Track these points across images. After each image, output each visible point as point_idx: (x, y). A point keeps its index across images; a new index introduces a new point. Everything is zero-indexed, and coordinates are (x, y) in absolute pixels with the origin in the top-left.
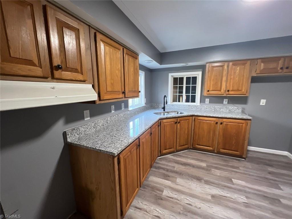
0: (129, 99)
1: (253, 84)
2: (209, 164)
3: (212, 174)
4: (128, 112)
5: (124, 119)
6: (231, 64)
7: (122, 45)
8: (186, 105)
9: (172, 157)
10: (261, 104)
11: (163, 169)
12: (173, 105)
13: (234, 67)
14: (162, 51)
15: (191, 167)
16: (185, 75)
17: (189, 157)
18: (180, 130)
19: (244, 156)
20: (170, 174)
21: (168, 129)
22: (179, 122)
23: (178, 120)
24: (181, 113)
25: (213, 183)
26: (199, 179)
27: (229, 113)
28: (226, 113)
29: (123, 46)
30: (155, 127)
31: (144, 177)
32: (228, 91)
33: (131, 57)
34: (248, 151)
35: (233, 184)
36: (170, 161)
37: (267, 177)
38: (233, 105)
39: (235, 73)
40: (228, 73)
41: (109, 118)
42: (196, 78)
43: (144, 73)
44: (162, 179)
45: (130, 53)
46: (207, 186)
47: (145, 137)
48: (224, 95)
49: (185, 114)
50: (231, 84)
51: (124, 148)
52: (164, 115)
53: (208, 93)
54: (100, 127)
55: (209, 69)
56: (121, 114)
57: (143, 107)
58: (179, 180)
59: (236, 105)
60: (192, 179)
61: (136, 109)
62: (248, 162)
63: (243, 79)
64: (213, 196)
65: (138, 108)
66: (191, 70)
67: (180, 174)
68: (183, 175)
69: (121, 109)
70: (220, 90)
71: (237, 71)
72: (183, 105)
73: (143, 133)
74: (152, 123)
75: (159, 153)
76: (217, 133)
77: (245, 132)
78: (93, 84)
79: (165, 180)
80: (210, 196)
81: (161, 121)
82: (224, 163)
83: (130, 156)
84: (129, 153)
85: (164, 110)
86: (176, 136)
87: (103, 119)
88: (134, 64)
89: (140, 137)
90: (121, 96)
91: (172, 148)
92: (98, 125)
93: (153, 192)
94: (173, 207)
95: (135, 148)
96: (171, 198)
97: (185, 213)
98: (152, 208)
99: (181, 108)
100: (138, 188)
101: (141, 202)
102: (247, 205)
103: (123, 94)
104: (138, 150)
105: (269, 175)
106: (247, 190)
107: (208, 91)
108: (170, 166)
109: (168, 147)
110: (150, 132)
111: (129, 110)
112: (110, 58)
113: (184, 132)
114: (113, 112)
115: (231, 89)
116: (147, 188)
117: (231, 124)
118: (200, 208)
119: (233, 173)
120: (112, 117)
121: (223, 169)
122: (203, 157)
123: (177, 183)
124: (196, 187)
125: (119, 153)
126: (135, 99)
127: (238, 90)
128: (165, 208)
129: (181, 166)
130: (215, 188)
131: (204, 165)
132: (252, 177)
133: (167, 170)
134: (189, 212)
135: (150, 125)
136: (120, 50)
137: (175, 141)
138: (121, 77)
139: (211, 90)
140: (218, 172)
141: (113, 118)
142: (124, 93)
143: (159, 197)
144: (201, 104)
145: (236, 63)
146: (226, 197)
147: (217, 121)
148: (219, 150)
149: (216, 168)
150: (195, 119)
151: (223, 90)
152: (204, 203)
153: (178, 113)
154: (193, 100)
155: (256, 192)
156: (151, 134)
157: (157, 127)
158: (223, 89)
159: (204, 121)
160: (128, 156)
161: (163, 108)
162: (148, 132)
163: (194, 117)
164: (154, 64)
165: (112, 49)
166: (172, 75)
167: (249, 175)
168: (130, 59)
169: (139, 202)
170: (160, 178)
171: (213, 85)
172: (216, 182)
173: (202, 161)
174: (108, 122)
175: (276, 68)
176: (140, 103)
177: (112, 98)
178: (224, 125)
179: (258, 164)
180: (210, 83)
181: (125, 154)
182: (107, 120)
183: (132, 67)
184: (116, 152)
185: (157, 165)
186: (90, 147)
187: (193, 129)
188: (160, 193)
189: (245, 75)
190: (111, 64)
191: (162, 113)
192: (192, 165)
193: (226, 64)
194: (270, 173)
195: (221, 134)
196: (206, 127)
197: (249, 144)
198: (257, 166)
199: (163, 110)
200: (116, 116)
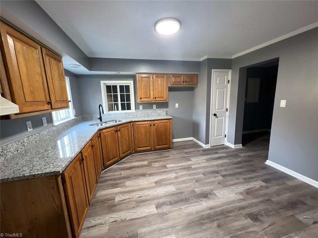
0: (53, 111)
1: (170, 93)
2: (149, 161)
3: (153, 167)
4: (54, 128)
5: (49, 138)
6: (154, 76)
7: (40, 43)
8: (123, 113)
9: (117, 166)
10: (176, 107)
11: (110, 180)
12: (109, 115)
13: (157, 79)
14: (89, 56)
15: (136, 169)
16: (118, 83)
17: (133, 161)
18: (121, 138)
19: (171, 147)
20: (119, 182)
21: (109, 139)
22: (119, 130)
23: (117, 128)
24: (119, 121)
25: (155, 174)
26: (144, 175)
27: (158, 116)
28: (156, 116)
29: (41, 45)
30: (95, 139)
31: (91, 194)
32: (155, 98)
33: (53, 59)
34: (173, 143)
35: (167, 168)
36: (116, 170)
37: (184, 156)
38: (160, 109)
39: (158, 83)
40: (153, 84)
41: (25, 139)
42: (129, 86)
43: (69, 79)
44: (111, 189)
45: (50, 54)
46: (151, 178)
47: (87, 150)
48: (153, 102)
49: (124, 121)
50: (157, 92)
51: (68, 164)
52: (102, 125)
53: (141, 100)
54: (12, 153)
55: (139, 79)
56: (44, 131)
57: (73, 119)
58: (128, 183)
59: (162, 109)
60: (139, 177)
61: (64, 123)
62: (174, 150)
63: (164, 88)
64: (156, 183)
65: (66, 122)
66: (124, 79)
67: (128, 178)
68: (130, 178)
69: (43, 124)
70: (150, 98)
71: (159, 82)
72: (120, 113)
73: (85, 146)
74: (92, 135)
75: (103, 167)
76: (152, 133)
77: (170, 128)
78: (2, 92)
79: (115, 189)
80: (154, 183)
81: (100, 132)
82: (160, 157)
83: (75, 173)
84: (73, 170)
85: (101, 121)
86: (118, 145)
87: (16, 142)
88: (58, 68)
89: (82, 151)
90: (47, 107)
91: (116, 157)
92: (8, 150)
93: (105, 205)
94: (127, 206)
95: (78, 163)
96: (123, 200)
97: (138, 205)
98: (107, 218)
99: (118, 117)
100: (87, 207)
101: (93, 220)
102: (176, 178)
103: (49, 105)
104: (82, 165)
105: (185, 154)
106: (176, 168)
107: (141, 99)
108: (116, 175)
109: (111, 158)
110: (91, 144)
111: (54, 126)
112: (25, 59)
113: (126, 139)
114: (29, 130)
115: (157, 96)
116: (97, 204)
117: (160, 125)
118: (148, 195)
119: (166, 161)
120: (31, 137)
121: (160, 161)
122: (145, 157)
123: (127, 186)
124: (143, 182)
125: (63, 170)
126: (60, 111)
127: (161, 97)
128: (120, 211)
129: (127, 171)
130: (157, 176)
131: (146, 163)
132: (178, 159)
133: (115, 180)
134: (141, 202)
135: (90, 137)
136: (36, 49)
137: (118, 150)
138: (43, 83)
139: (143, 97)
140: (157, 165)
141: (31, 139)
142: (50, 103)
143: (112, 205)
144: (136, 110)
145: (158, 75)
146: (164, 179)
147: (150, 124)
148: (155, 147)
149: (156, 162)
150: (133, 124)
151: (152, 98)
152: (150, 190)
153: (116, 122)
154: (129, 108)
155: (180, 168)
156: (93, 146)
157: (97, 138)
158: (152, 96)
159: (141, 125)
160: (73, 173)
161: (100, 118)
162: (89, 145)
163: (132, 123)
164: (82, 69)
165: (26, 47)
166: (104, 83)
167: (176, 159)
168: (52, 61)
169: (91, 221)
170: (109, 189)
171: (144, 93)
172: (156, 171)
173: (143, 160)
174: (25, 145)
175: (181, 82)
176: (67, 116)
177: (34, 111)
178: (156, 126)
179: (179, 150)
180: (141, 91)
181: (69, 172)
182: (24, 142)
183: (56, 72)
184: (60, 169)
185: (103, 179)
186: (12, 178)
187: (133, 134)
188: (112, 201)
189: (164, 85)
190: (27, 67)
191: (99, 124)
192: (136, 166)
193: (151, 76)
194: (186, 153)
195: (155, 133)
196: (143, 130)
197: (173, 138)
198: (179, 151)
199: (99, 120)
200: (37, 134)
